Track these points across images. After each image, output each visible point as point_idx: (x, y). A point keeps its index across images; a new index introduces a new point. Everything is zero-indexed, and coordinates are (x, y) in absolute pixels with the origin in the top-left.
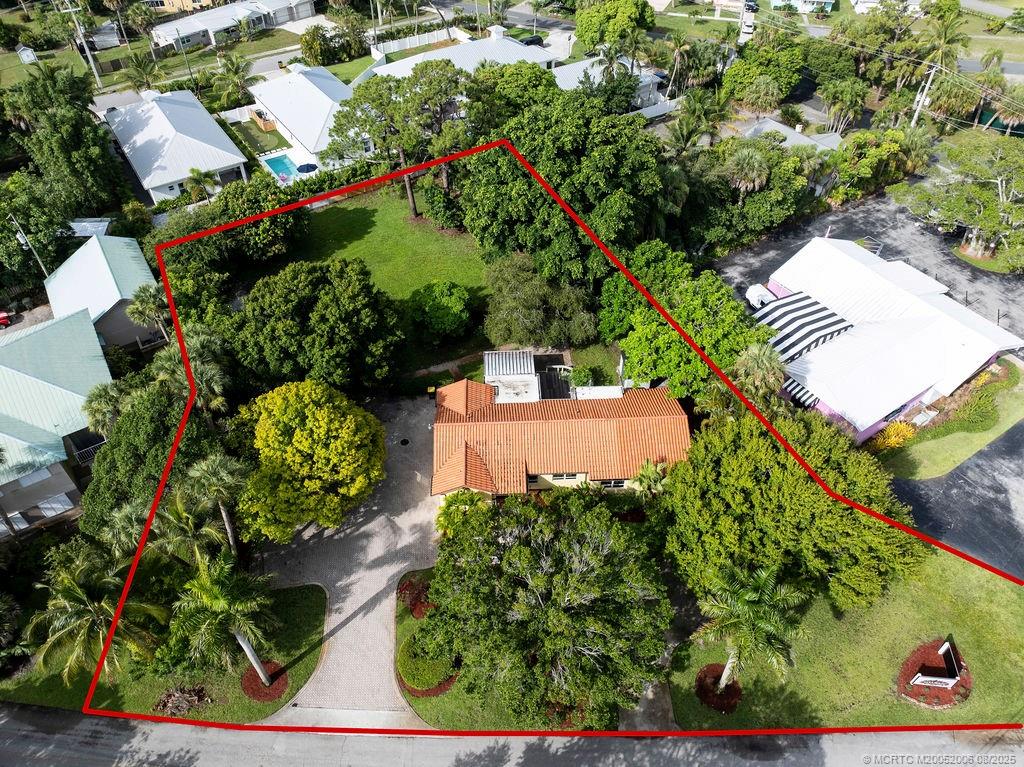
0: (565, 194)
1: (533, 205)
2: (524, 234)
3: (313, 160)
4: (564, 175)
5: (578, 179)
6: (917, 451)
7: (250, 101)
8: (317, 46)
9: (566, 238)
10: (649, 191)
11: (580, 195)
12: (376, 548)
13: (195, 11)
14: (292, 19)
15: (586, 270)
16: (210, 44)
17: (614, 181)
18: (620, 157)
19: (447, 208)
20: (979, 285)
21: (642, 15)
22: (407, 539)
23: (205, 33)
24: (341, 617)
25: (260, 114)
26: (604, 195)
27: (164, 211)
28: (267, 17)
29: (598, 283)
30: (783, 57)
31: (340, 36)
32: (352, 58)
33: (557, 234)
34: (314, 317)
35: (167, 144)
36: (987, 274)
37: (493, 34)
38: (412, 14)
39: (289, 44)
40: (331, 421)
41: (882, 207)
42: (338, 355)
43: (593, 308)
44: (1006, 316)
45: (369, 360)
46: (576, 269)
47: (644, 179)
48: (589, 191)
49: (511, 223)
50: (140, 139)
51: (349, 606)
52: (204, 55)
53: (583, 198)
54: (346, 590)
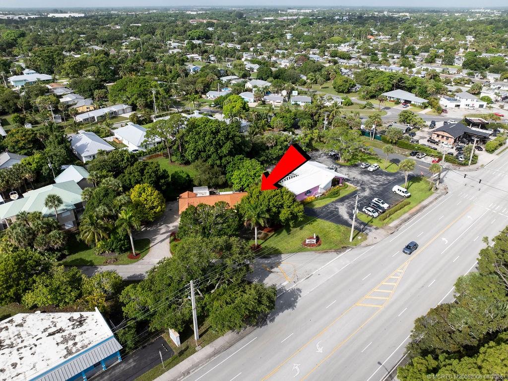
0: (214, 143)
1: (205, 146)
2: (203, 154)
3: (137, 148)
4: (213, 138)
5: (217, 139)
6: (314, 203)
7: (112, 134)
8: (135, 119)
9: (215, 154)
10: (238, 143)
11: (218, 143)
12: (163, 231)
13: (87, 112)
14: (124, 113)
15: (221, 163)
16: (95, 121)
17: (227, 138)
18: (228, 134)
19: (181, 157)
20: (341, 168)
21: (244, 106)
22: (171, 228)
23: (93, 117)
24: (153, 244)
25: (117, 138)
26: (225, 143)
27: (88, 164)
28: (115, 112)
29: (225, 166)
30: (288, 115)
31: (143, 117)
32: (147, 123)
33: (212, 153)
34: (145, 171)
35: (89, 145)
36: (345, 166)
37: (195, 113)
38: (168, 110)
39: (123, 120)
40: (152, 191)
41: (317, 153)
42: (152, 180)
43: (224, 173)
44: (348, 174)
45: (160, 183)
46: (218, 162)
47: (236, 139)
48: (221, 142)
49: (200, 152)
50: (78, 144)
51: (156, 241)
52: (93, 124)
53: (219, 144)
54: (155, 239)
